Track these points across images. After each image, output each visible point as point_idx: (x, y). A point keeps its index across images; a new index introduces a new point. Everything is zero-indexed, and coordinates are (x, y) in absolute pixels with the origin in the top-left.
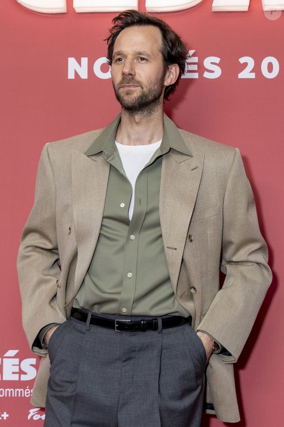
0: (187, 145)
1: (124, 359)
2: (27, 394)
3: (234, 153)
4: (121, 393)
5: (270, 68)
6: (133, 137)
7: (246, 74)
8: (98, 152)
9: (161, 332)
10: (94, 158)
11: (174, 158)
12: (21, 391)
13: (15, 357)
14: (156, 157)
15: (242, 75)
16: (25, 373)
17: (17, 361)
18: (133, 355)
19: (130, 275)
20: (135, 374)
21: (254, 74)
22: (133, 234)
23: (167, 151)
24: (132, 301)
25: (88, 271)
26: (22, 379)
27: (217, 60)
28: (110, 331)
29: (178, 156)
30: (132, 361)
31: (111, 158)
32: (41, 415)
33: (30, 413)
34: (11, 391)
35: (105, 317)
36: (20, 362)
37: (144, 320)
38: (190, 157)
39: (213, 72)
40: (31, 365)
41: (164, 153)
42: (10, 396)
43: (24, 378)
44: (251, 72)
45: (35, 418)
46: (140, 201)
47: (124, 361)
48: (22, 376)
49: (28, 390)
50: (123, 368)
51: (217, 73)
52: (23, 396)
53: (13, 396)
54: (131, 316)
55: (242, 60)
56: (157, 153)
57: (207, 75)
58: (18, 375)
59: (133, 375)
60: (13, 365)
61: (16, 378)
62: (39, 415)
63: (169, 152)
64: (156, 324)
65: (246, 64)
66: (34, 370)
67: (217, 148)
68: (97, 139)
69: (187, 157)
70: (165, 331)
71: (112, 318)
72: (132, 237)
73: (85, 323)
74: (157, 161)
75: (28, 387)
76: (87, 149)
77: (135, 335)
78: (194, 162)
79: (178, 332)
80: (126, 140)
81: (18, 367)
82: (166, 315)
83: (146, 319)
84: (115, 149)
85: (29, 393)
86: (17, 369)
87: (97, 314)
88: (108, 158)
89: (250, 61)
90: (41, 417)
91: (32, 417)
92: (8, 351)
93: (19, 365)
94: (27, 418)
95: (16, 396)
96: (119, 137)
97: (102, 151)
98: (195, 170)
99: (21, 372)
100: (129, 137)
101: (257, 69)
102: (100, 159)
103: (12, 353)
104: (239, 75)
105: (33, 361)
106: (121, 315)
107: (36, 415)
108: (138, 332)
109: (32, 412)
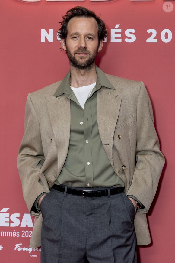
0: (112, 83)
1: (88, 214)
2: (14, 235)
3: (140, 84)
4: (88, 233)
5: (166, 36)
6: (80, 82)
7: (151, 40)
8: (62, 94)
9: (109, 197)
10: (59, 97)
11: (104, 91)
12: (11, 233)
13: (7, 212)
14: (93, 92)
15: (148, 41)
16: (13, 222)
17: (8, 215)
18: (93, 211)
19: (88, 163)
20: (95, 223)
21: (156, 39)
22: (87, 140)
23: (100, 88)
24: (93, 179)
25: (64, 165)
26: (11, 226)
27: (133, 31)
28: (80, 197)
29: (106, 90)
30: (93, 215)
31: (70, 96)
32: (22, 248)
33: (16, 246)
34: (5, 233)
35: (76, 189)
36: (10, 215)
37: (100, 191)
38: (113, 90)
39: (130, 38)
40: (17, 217)
41: (98, 89)
42: (4, 236)
43: (12, 225)
44: (154, 38)
45: (19, 250)
46: (88, 119)
47: (88, 215)
48: (11, 224)
49: (15, 233)
50: (88, 219)
51: (133, 39)
52: (12, 236)
53: (6, 236)
54: (93, 188)
55: (149, 31)
56: (94, 90)
57: (127, 40)
58: (9, 223)
59: (94, 223)
60: (6, 217)
61: (7, 225)
62: (21, 248)
63: (101, 88)
64: (107, 192)
65: (151, 34)
66: (18, 221)
67: (130, 82)
68: (59, 86)
69: (112, 90)
70: (112, 196)
71: (80, 189)
72: (87, 141)
73: (63, 193)
74: (94, 94)
75: (15, 231)
76: (54, 93)
77: (94, 200)
78: (116, 93)
79: (118, 197)
80: (76, 85)
81: (9, 218)
82: (112, 187)
83: (101, 189)
84: (71, 91)
85: (15, 234)
86: (8, 220)
87: (71, 187)
88: (68, 96)
89: (154, 32)
90: (23, 249)
91: (17, 248)
92: (2, 209)
93: (10, 217)
94: (14, 249)
95: (7, 236)
96: (72, 84)
97: (64, 93)
98: (117, 97)
99: (11, 222)
100: (77, 82)
101: (158, 37)
102: (63, 97)
103: (5, 210)
104: (147, 40)
105: (18, 215)
106: (86, 188)
107: (20, 248)
108: (96, 198)
109: (17, 246)
